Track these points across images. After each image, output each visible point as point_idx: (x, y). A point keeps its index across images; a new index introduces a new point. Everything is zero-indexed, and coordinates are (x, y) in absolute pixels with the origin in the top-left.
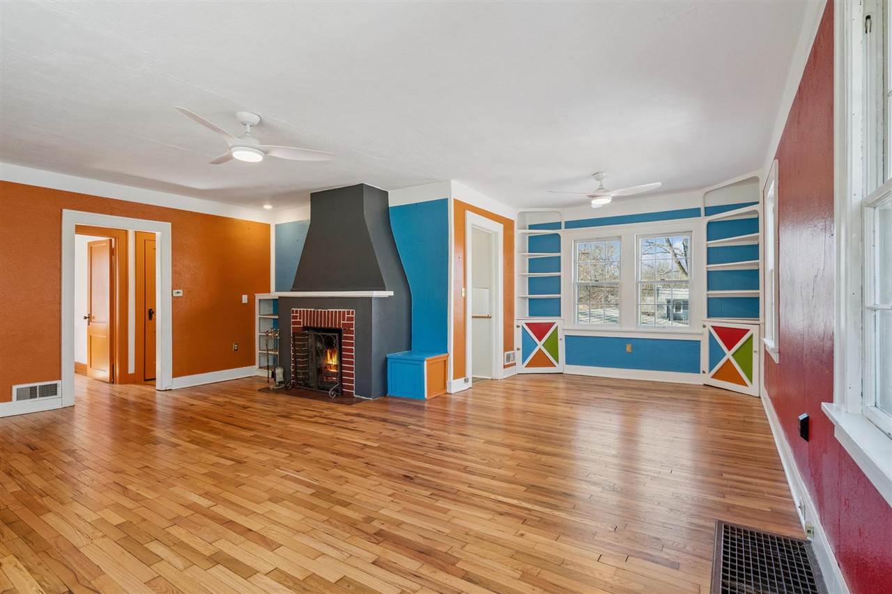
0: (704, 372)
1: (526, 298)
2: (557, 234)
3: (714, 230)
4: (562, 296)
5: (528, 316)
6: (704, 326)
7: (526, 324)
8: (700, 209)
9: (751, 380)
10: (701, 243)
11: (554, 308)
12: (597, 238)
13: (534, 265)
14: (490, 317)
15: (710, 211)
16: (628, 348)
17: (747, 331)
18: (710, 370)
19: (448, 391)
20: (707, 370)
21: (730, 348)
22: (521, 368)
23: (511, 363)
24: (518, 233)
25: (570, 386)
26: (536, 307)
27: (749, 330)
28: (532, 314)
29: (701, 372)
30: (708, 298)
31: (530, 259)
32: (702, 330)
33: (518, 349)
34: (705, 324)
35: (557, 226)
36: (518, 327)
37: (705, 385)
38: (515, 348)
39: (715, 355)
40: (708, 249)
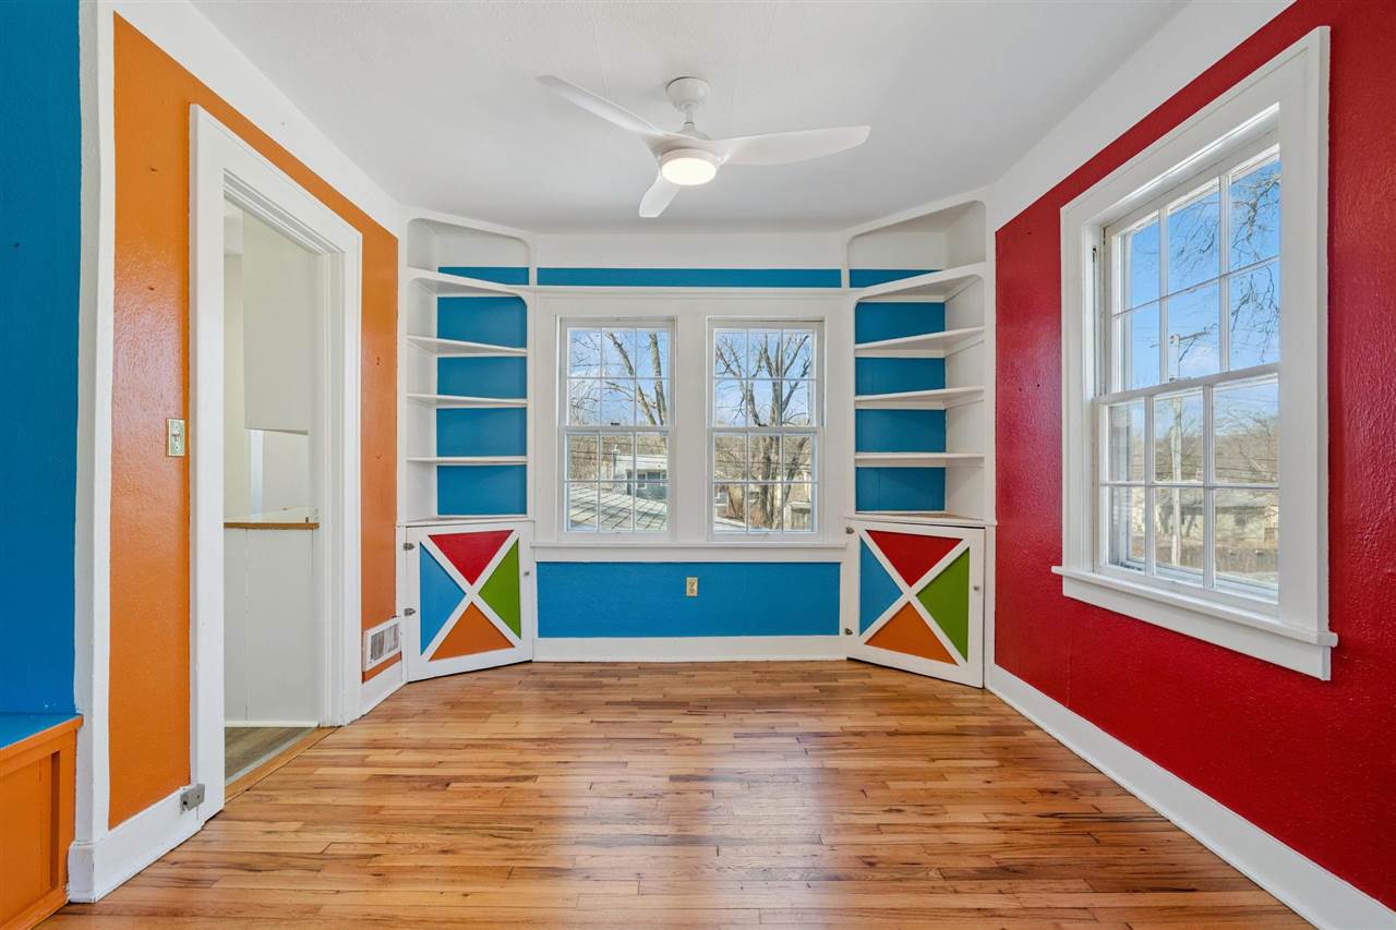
0: (848, 632)
1: (427, 464)
2: (519, 299)
3: (871, 322)
4: (531, 460)
5: (435, 514)
6: (850, 531)
7: (432, 537)
8: (839, 271)
9: (966, 655)
10: (846, 349)
11: (509, 491)
12: (618, 320)
13: (451, 374)
14: (315, 526)
15: (860, 278)
16: (692, 586)
17: (955, 541)
18: (862, 629)
19: (75, 893)
20: (855, 627)
21: (911, 581)
22: (417, 664)
23: (386, 656)
24: (407, 275)
25: (552, 694)
26: (456, 490)
27: (960, 540)
28: (447, 507)
29: (842, 630)
30: (857, 469)
31: (440, 360)
32: (843, 539)
33: (409, 612)
34: (852, 525)
35: (518, 276)
36: (408, 547)
37: (849, 659)
38: (400, 611)
39: (874, 595)
40: (860, 363)
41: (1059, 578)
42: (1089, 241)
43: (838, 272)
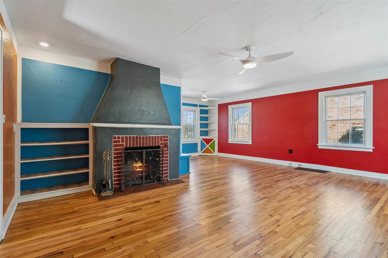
3: (202, 112)
6: (199, 139)
9: (214, 152)
10: (198, 115)
15: (201, 106)
17: (213, 139)
18: (201, 151)
21: (208, 144)
29: (198, 152)
30: (200, 131)
32: (199, 140)
37: (199, 155)
39: (203, 146)
40: (200, 117)
41: (228, 141)
42: (231, 109)
43: (197, 105)
